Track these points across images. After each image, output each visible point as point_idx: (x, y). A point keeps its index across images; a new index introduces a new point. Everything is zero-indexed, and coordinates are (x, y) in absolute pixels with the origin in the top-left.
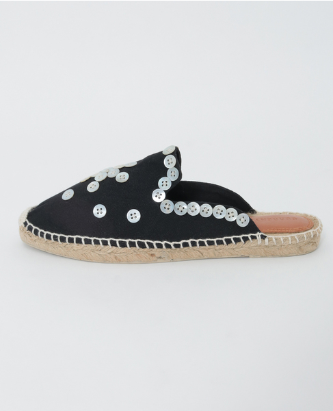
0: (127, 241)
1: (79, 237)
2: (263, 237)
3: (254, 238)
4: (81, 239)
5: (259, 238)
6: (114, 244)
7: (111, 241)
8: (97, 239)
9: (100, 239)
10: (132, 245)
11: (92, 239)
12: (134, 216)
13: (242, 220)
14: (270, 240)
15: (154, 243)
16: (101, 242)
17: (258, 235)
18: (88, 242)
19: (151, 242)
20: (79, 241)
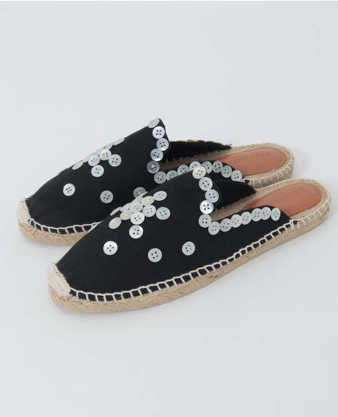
0: (189, 274)
1: (143, 287)
2: (295, 223)
3: (288, 226)
4: (146, 289)
5: (292, 225)
6: (179, 281)
7: (176, 280)
8: (162, 283)
9: (165, 282)
10: (195, 275)
11: (157, 284)
12: (189, 248)
13: (275, 215)
14: (301, 223)
15: (212, 266)
16: (166, 285)
17: (291, 222)
18: (154, 289)
19: (209, 266)
20: (144, 291)
